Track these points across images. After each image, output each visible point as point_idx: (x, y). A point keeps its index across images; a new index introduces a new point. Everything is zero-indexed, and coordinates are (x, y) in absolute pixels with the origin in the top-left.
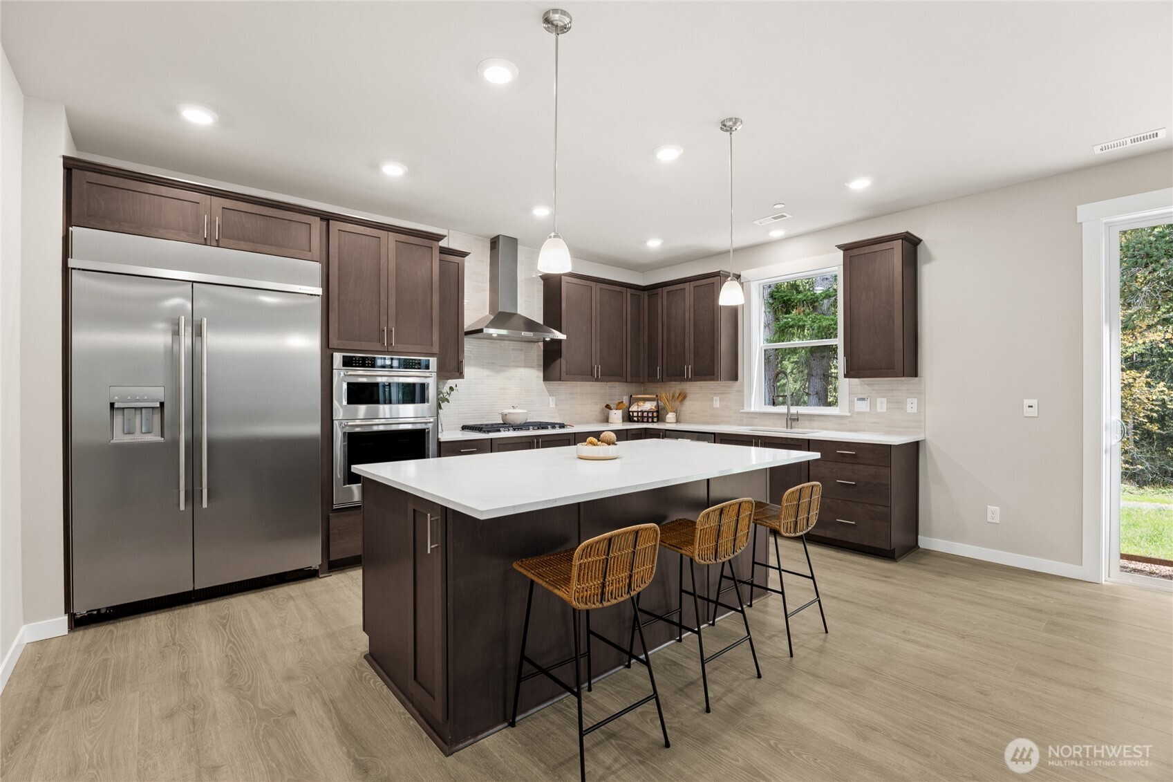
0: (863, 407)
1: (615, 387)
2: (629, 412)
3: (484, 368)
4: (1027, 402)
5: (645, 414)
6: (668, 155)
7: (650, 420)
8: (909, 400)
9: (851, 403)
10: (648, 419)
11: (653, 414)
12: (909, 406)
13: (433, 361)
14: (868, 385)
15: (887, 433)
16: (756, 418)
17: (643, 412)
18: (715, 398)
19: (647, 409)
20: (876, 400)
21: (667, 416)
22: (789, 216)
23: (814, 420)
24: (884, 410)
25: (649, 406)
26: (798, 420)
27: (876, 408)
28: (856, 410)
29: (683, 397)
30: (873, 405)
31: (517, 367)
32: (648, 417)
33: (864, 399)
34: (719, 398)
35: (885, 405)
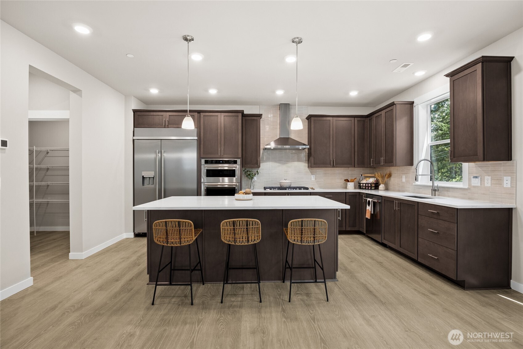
0: (476, 182)
1: (355, 170)
2: (360, 184)
3: (277, 163)
5: (369, 185)
8: (505, 178)
9: (470, 180)
10: (366, 187)
11: (368, 185)
12: (505, 182)
13: (239, 161)
14: (480, 167)
15: (491, 201)
16: (421, 189)
17: (368, 184)
18: (403, 176)
19: (370, 182)
20: (484, 177)
22: (411, 64)
23: (450, 191)
24: (489, 185)
25: (371, 180)
26: (438, 190)
27: (484, 184)
28: (473, 185)
29: (390, 176)
30: (482, 181)
31: (294, 161)
32: (368, 187)
33: (476, 177)
34: (405, 176)
35: (490, 181)
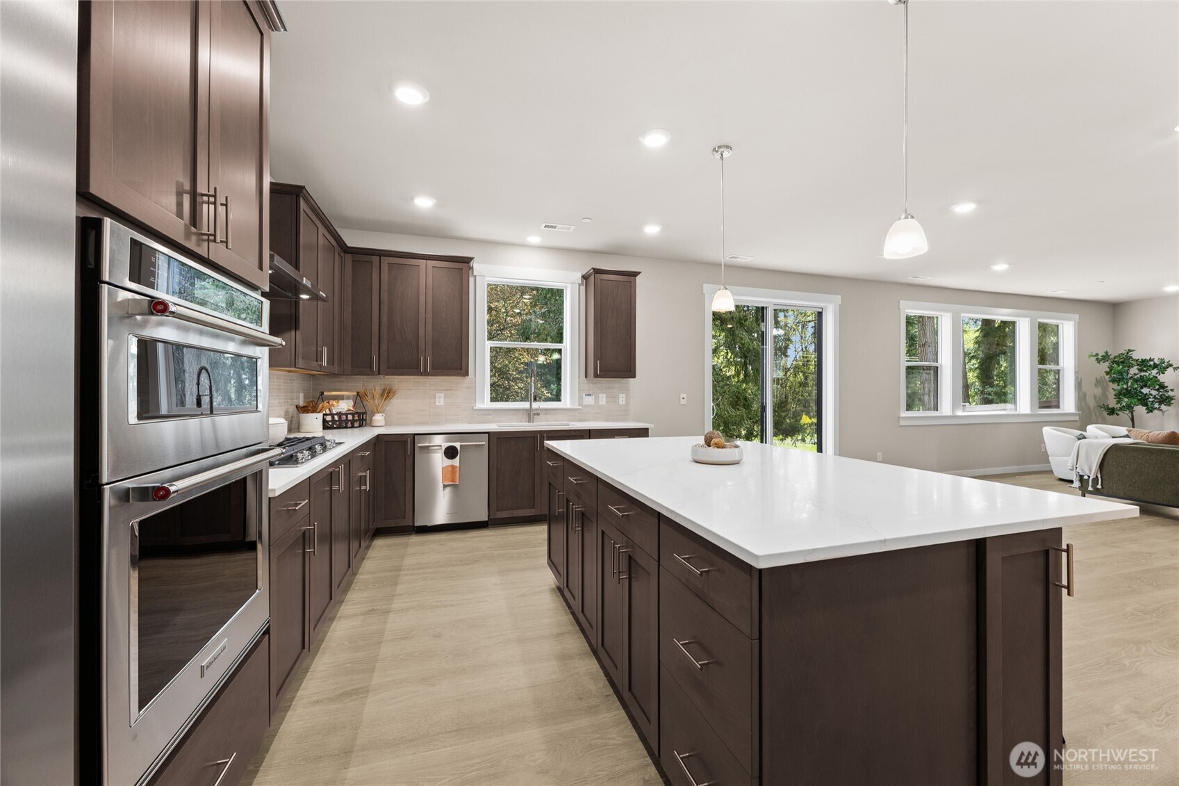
0: (589, 401)
4: (682, 396)
6: (655, 141)
7: (349, 425)
8: (621, 395)
9: (581, 398)
12: (621, 399)
14: (593, 383)
15: (607, 420)
16: (490, 415)
18: (438, 395)
20: (599, 395)
21: (374, 418)
24: (604, 403)
27: (599, 402)
28: (585, 404)
29: (388, 394)
33: (590, 395)
34: (443, 394)
35: (605, 399)
